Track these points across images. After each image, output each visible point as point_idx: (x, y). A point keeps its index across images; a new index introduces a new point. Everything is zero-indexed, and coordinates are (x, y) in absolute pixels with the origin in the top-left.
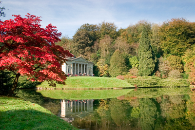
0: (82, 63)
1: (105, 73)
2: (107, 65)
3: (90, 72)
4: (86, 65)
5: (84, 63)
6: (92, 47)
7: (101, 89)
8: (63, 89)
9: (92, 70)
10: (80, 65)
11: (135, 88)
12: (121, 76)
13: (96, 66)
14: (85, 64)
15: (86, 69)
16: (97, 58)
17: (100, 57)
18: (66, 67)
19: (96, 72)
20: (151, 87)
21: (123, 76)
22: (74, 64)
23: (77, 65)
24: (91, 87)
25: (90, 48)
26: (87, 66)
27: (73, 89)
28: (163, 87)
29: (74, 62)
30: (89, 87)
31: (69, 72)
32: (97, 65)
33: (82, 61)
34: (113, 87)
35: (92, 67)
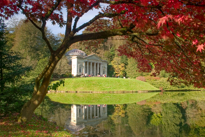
0: (95, 62)
1: (121, 73)
2: (123, 65)
3: (104, 72)
4: (100, 64)
5: (97, 62)
6: (105, 43)
7: (124, 92)
8: (77, 92)
9: (106, 70)
10: (93, 64)
11: (161, 91)
12: (141, 77)
13: (111, 66)
14: (99, 62)
15: (99, 68)
16: (111, 56)
17: (114, 55)
18: (78, 66)
19: (111, 72)
20: (179, 91)
21: (144, 77)
22: (86, 63)
23: (90, 63)
24: (111, 90)
25: (102, 45)
26: (101, 66)
27: (89, 92)
28: (192, 90)
29: (86, 60)
30: (109, 90)
31: (80, 71)
32: (112, 64)
33: (95, 60)
34: (138, 90)
35: (106, 67)
